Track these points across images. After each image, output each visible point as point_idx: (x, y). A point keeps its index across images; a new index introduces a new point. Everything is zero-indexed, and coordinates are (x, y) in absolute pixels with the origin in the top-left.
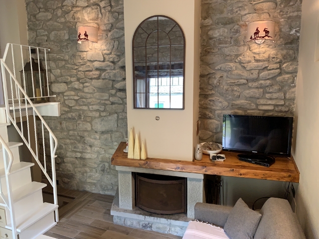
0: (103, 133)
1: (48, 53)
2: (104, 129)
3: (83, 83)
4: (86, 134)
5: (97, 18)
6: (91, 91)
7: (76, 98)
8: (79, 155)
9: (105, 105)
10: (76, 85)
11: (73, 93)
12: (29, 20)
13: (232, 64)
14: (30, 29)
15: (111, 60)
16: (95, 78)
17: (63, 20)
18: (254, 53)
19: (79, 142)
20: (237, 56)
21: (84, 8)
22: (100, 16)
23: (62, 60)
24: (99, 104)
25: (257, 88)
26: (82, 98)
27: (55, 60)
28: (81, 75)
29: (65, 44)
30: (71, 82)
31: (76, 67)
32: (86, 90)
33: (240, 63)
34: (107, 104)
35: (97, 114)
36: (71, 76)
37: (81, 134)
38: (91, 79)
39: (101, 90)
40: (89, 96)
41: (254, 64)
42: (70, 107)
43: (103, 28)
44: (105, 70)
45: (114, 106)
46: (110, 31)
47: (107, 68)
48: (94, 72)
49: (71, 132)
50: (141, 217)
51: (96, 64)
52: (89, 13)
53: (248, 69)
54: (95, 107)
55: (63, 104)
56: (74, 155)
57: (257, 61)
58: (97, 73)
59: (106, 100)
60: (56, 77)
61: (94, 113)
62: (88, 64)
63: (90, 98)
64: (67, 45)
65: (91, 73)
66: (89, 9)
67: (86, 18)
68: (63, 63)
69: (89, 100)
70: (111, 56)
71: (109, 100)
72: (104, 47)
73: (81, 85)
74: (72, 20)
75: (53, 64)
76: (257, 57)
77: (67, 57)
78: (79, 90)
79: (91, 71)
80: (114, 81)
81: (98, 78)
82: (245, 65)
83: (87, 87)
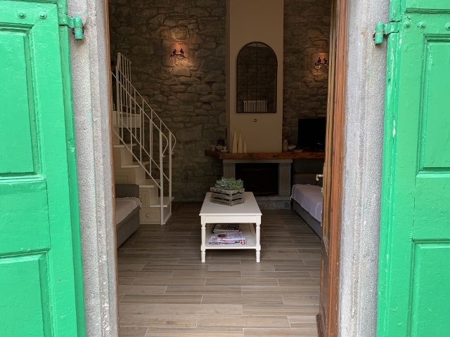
0: (186, 143)
2: (188, 139)
3: (167, 97)
5: (185, 38)
6: (176, 104)
7: (159, 110)
9: (190, 116)
10: (160, 98)
11: (155, 106)
13: (299, 83)
15: (198, 75)
16: (180, 92)
17: (148, 36)
18: (315, 76)
20: (303, 77)
21: (171, 28)
22: (188, 36)
23: (145, 74)
24: (184, 115)
25: (317, 101)
26: (166, 110)
27: (136, 73)
28: (166, 88)
29: (150, 58)
31: (160, 81)
32: (170, 103)
33: (305, 82)
34: (192, 116)
35: (182, 125)
36: (154, 89)
38: (177, 92)
39: (187, 102)
40: (173, 108)
41: (314, 84)
43: (190, 47)
44: (192, 85)
45: (198, 117)
46: (197, 51)
47: (193, 83)
48: (180, 86)
51: (182, 79)
52: (178, 33)
53: (310, 87)
54: (179, 119)
57: (316, 81)
58: (183, 87)
59: (191, 112)
61: (179, 124)
62: (174, 78)
63: (175, 110)
65: (176, 87)
66: (177, 30)
67: (174, 37)
69: (174, 113)
70: (198, 72)
71: (194, 112)
72: (190, 64)
74: (158, 37)
75: (134, 77)
76: (316, 79)
77: (150, 71)
78: (162, 103)
80: (199, 94)
81: (184, 92)
82: (308, 84)
83: (172, 99)
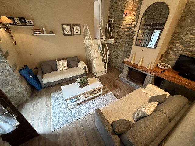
0: (125, 51)
1: (114, 21)
2: (125, 50)
3: (122, 33)
4: (119, 51)
5: (133, 5)
6: (124, 36)
7: (119, 38)
8: (116, 57)
9: (127, 42)
10: (120, 33)
11: (118, 36)
12: (110, 8)
14: (110, 12)
15: (134, 24)
17: (120, 7)
19: (117, 53)
22: (134, 3)
23: (117, 24)
24: (126, 41)
26: (121, 38)
27: (115, 24)
28: (122, 30)
30: (119, 32)
31: (121, 27)
32: (123, 36)
36: (119, 30)
37: (118, 50)
38: (125, 32)
39: (127, 36)
40: (123, 38)
42: (117, 41)
43: (134, 9)
44: (131, 28)
46: (137, 11)
49: (116, 50)
50: (128, 80)
51: (128, 26)
52: (131, 3)
54: (124, 42)
55: (115, 40)
56: (115, 57)
60: (115, 30)
61: (123, 44)
62: (126, 25)
64: (120, 18)
65: (125, 29)
67: (129, 5)
68: (117, 25)
69: (123, 40)
70: (134, 22)
71: (129, 40)
72: (133, 18)
73: (121, 34)
74: (123, 7)
75: (114, 26)
77: (119, 23)
78: (120, 35)
79: (126, 28)
80: (133, 33)
81: (127, 32)
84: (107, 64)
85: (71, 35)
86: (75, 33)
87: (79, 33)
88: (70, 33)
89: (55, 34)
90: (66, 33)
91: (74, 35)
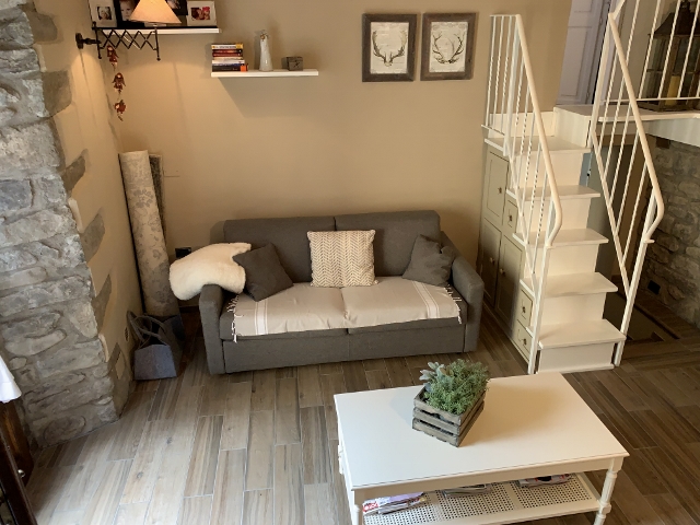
84: (630, 293)
85: (406, 78)
86: (435, 66)
87: (459, 66)
88: (400, 67)
89: (316, 73)
90: (378, 67)
91: (428, 76)
